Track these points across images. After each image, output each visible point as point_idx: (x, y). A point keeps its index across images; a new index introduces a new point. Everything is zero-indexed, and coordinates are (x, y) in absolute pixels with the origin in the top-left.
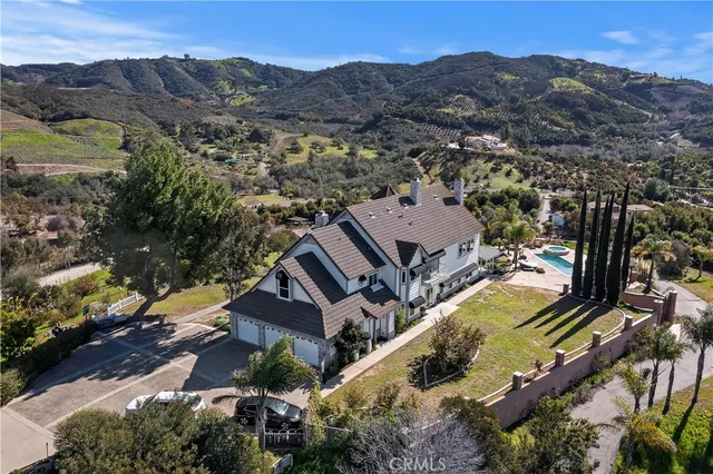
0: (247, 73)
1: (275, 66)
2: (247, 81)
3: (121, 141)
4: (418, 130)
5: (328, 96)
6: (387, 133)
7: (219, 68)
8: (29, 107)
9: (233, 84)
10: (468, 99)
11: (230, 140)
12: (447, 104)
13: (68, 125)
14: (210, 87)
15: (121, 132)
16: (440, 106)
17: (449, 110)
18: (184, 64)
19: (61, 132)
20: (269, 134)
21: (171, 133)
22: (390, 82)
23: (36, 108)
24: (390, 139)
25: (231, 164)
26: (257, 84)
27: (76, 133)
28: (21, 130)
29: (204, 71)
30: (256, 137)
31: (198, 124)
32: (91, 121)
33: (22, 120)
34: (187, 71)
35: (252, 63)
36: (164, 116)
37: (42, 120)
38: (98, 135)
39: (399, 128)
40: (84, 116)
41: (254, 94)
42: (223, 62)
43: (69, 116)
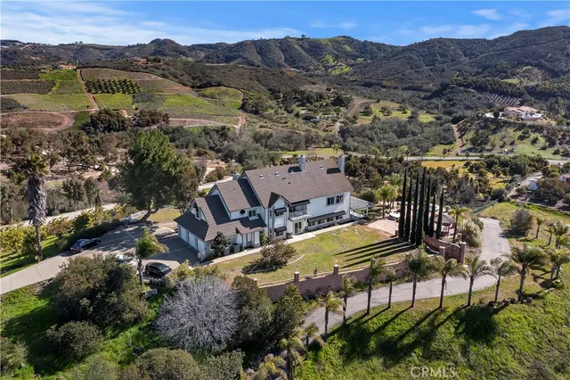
0: (348, 48)
1: (371, 43)
2: (348, 55)
3: (240, 102)
4: (479, 99)
5: (409, 67)
6: (450, 100)
7: (327, 45)
8: (186, 78)
9: (336, 58)
10: (536, 70)
11: (318, 104)
12: (514, 75)
13: (208, 91)
14: (318, 61)
15: (242, 97)
16: (507, 77)
17: (514, 81)
18: (301, 42)
19: (204, 96)
20: (349, 100)
21: (277, 98)
22: (466, 55)
23: (190, 78)
24: (453, 105)
25: (315, 122)
26: (355, 58)
27: (212, 97)
28: (179, 95)
29: (314, 48)
30: (339, 102)
31: (296, 91)
32: (223, 88)
33: (180, 87)
34: (303, 48)
35: (353, 40)
36: (274, 84)
37: (192, 87)
38: (226, 99)
39: (461, 96)
40: (219, 85)
41: (352, 66)
42: (331, 40)
43: (209, 85)
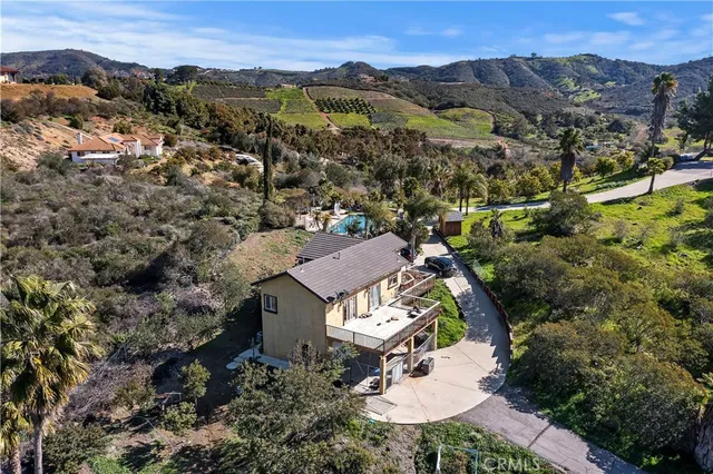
0: (593, 70)
1: (625, 62)
2: (593, 78)
3: (492, 126)
7: (565, 65)
8: (420, 98)
9: (578, 81)
11: (591, 128)
13: (451, 112)
15: (492, 120)
18: (530, 62)
19: (445, 118)
20: (630, 125)
21: (534, 122)
23: (425, 98)
25: (592, 150)
26: (604, 81)
27: (456, 120)
28: (420, 115)
29: (549, 69)
30: (616, 127)
31: (558, 114)
32: (468, 110)
33: (417, 108)
34: (533, 69)
35: (600, 59)
36: (528, 107)
37: (430, 108)
38: (474, 121)
40: (463, 105)
41: (600, 91)
42: (569, 59)
43: (451, 105)
